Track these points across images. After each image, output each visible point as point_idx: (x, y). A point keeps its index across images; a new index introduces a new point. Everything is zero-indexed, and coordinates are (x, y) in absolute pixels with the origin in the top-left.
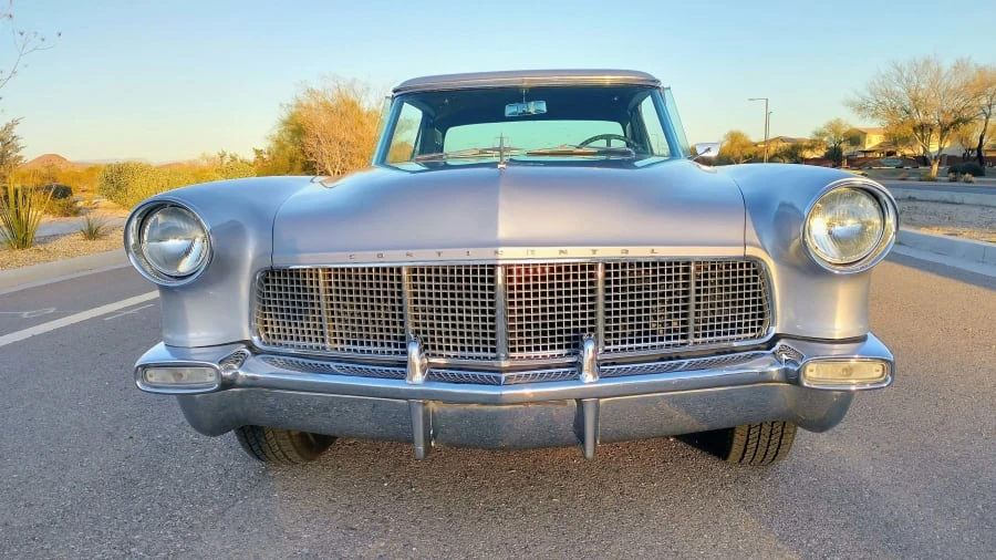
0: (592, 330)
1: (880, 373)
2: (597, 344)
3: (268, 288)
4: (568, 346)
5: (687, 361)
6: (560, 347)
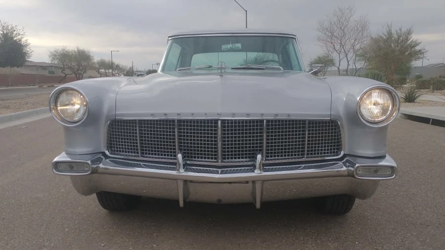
0: (260, 150)
1: (391, 172)
2: (262, 156)
3: (113, 128)
4: (249, 157)
5: (303, 165)
6: (246, 158)
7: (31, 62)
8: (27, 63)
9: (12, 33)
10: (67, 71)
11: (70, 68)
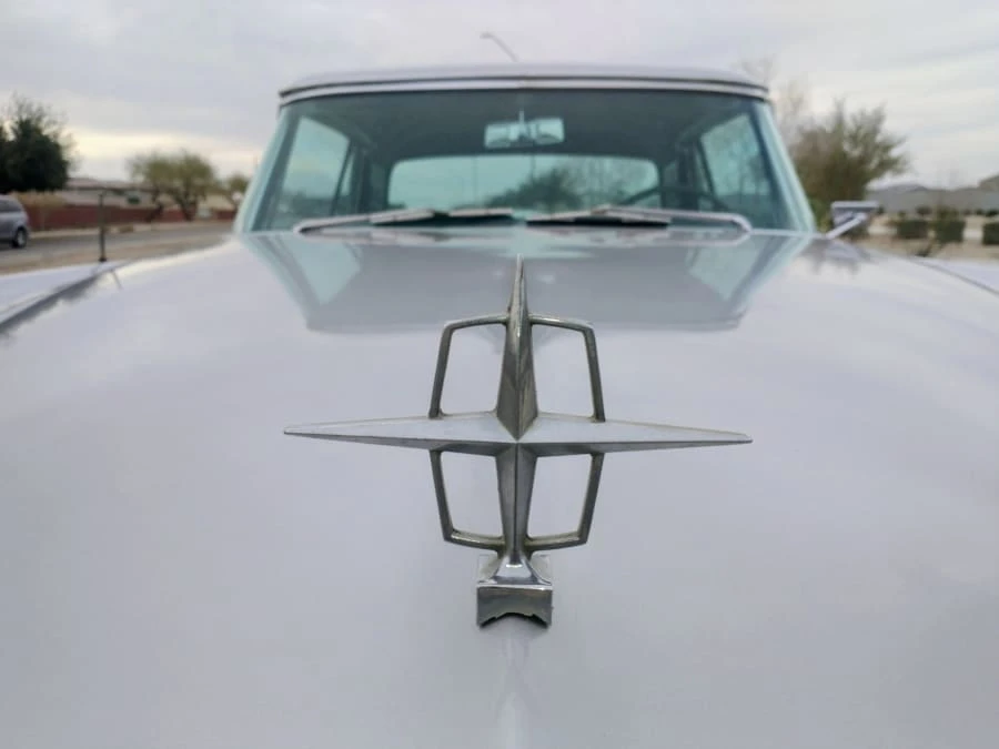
7: (79, 179)
8: (70, 183)
9: (39, 119)
10: (164, 199)
11: (171, 192)
